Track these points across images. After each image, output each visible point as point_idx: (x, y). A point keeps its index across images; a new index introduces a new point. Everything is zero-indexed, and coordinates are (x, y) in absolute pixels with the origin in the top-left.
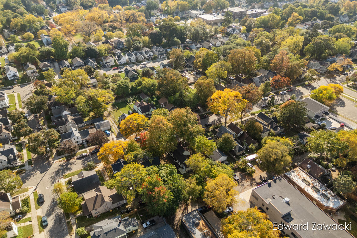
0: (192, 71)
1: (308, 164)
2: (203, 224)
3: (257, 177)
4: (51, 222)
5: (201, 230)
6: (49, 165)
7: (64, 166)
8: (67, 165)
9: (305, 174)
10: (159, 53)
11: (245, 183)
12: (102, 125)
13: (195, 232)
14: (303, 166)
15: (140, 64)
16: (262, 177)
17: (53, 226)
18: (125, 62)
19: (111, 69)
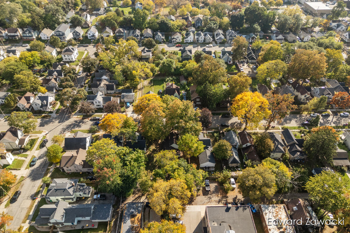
0: (252, 63)
1: (296, 206)
2: (138, 218)
3: (231, 196)
4: (38, 163)
5: (133, 222)
6: (69, 118)
7: (78, 122)
8: (80, 122)
9: (286, 214)
10: (231, 38)
11: (215, 197)
12: (127, 96)
13: (126, 222)
14: (290, 205)
15: (205, 46)
16: (238, 198)
17: (37, 168)
18: (192, 41)
19: (174, 46)
